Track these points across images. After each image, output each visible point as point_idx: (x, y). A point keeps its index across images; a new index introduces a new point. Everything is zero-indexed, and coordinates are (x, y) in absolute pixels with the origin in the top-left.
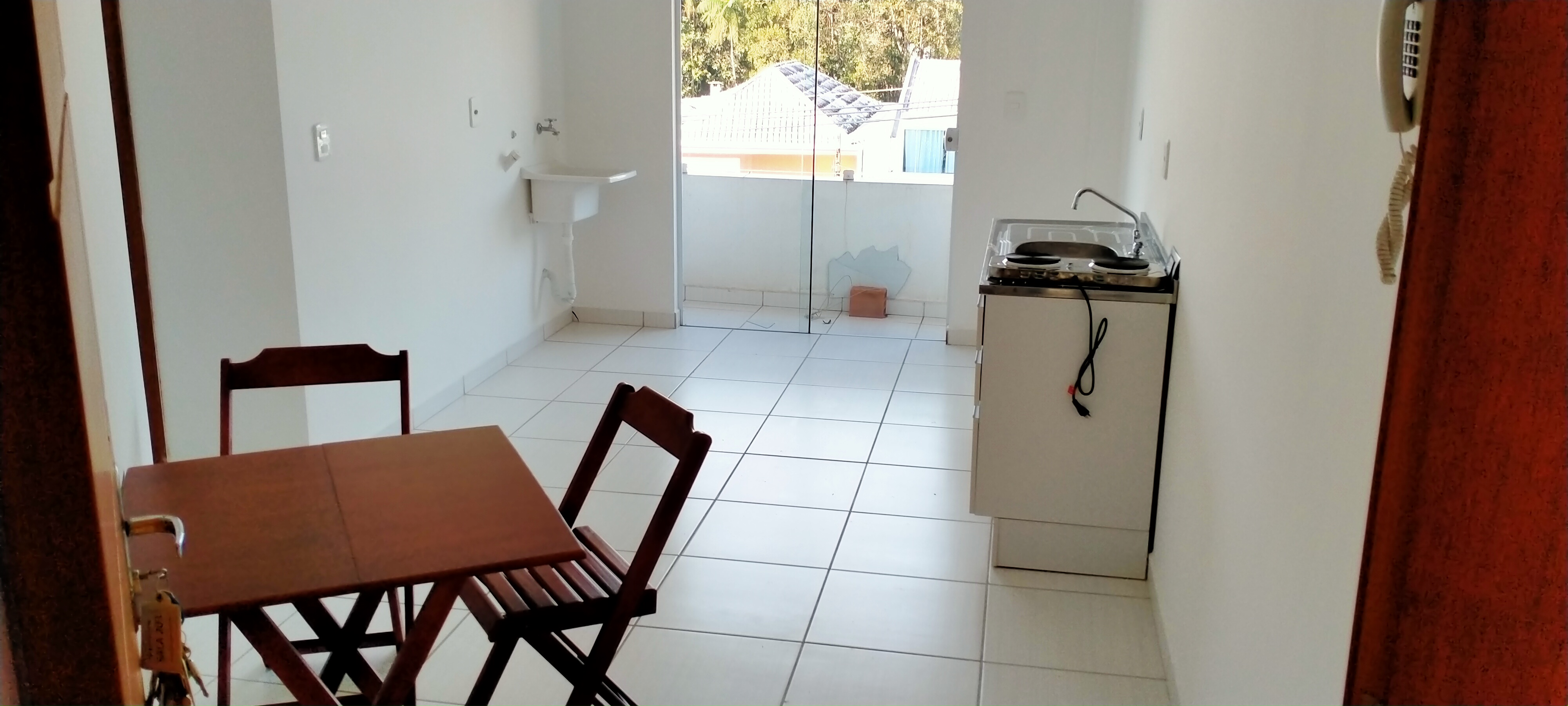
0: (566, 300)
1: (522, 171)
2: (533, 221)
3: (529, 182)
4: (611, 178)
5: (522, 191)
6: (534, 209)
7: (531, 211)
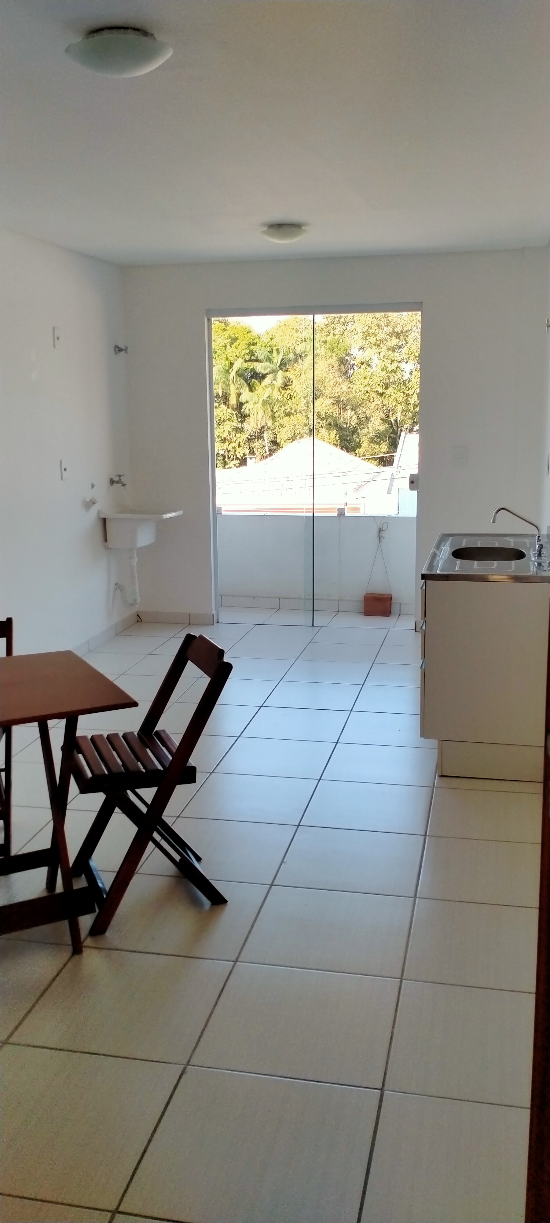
0: (132, 605)
1: (99, 512)
2: (107, 548)
3: (104, 520)
4: (164, 515)
5: (100, 526)
6: (108, 540)
7: (106, 540)
